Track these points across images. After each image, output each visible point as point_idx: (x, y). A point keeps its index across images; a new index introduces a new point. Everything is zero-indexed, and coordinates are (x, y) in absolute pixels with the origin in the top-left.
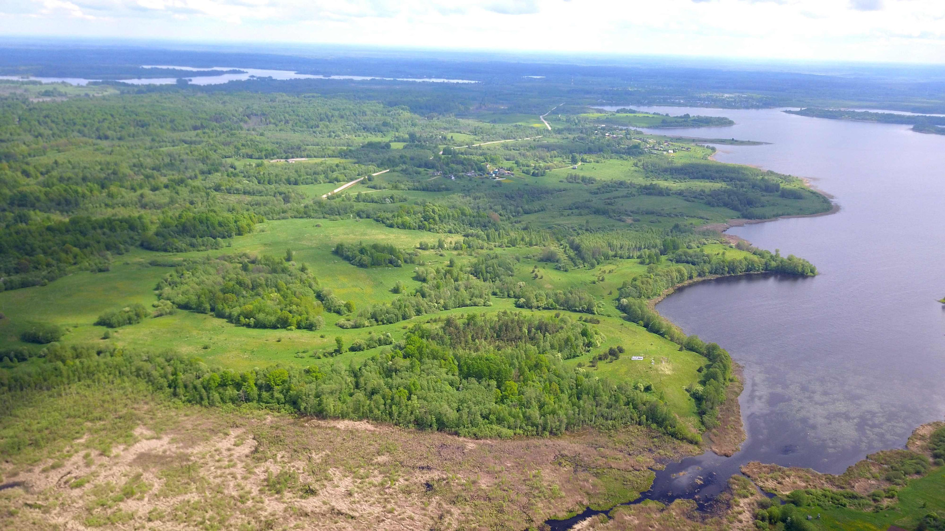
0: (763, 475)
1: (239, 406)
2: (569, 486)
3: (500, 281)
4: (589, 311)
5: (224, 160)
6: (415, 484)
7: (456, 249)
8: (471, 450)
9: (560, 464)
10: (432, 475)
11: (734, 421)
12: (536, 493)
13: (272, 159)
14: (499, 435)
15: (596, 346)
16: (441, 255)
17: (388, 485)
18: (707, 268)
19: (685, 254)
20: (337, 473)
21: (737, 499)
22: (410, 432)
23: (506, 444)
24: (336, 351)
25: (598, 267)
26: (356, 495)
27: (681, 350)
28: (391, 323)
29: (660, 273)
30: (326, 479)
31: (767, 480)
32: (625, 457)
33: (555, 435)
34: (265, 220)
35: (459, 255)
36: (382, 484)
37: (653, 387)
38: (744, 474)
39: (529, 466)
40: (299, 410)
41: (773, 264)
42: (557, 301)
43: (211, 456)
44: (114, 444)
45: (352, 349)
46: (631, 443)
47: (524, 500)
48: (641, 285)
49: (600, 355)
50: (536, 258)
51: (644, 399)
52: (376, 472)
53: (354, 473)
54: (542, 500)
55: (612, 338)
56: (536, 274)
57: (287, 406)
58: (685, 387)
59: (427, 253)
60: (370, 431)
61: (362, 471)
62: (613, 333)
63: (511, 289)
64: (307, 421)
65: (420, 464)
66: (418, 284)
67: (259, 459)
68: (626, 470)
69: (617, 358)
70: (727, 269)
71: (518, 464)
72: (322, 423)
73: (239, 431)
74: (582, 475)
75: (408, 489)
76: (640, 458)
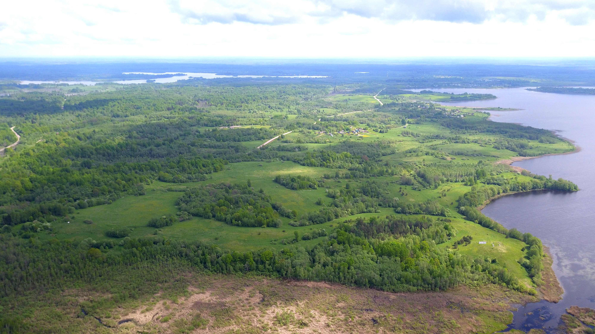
0: (582, 314)
1: (246, 274)
2: (461, 321)
3: (382, 197)
4: (442, 214)
5: (191, 128)
6: (366, 319)
7: (347, 178)
8: (393, 299)
9: (451, 307)
10: (375, 315)
11: (553, 281)
12: (442, 325)
13: (220, 127)
14: (409, 291)
15: (453, 236)
16: (339, 182)
17: (349, 321)
18: (508, 187)
19: (493, 179)
20: (316, 313)
21: (570, 329)
22: (352, 289)
23: (414, 296)
24: (294, 240)
25: (439, 187)
26: (332, 326)
27: (507, 237)
28: (321, 223)
29: (481, 191)
30: (311, 317)
31: (586, 317)
32: (491, 303)
33: (443, 290)
34: (229, 163)
35: (350, 181)
36: (346, 320)
37: (497, 261)
38: (569, 313)
39: (432, 308)
40: (282, 275)
41: (550, 184)
42: (421, 209)
43: (238, 303)
44: (178, 297)
45: (304, 239)
46: (492, 295)
47: (436, 329)
48: (471, 198)
49: (458, 241)
50: (398, 183)
51: (494, 268)
52: (340, 313)
53: (327, 313)
54: (447, 329)
55: (462, 231)
56: (403, 193)
57: (275, 273)
58: (517, 260)
59: (329, 180)
60: (328, 288)
61: (331, 312)
62: (461, 227)
63: (391, 202)
64: (289, 282)
65: (364, 308)
66: (331, 200)
67: (267, 305)
68: (493, 311)
69: (470, 243)
70: (521, 188)
71: (425, 308)
72: (298, 283)
73: (250, 289)
74: (467, 314)
75: (362, 323)
76: (500, 303)
